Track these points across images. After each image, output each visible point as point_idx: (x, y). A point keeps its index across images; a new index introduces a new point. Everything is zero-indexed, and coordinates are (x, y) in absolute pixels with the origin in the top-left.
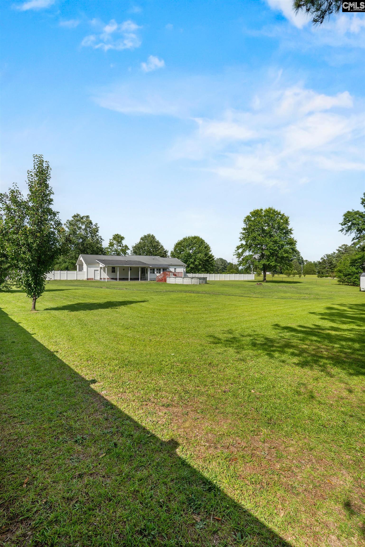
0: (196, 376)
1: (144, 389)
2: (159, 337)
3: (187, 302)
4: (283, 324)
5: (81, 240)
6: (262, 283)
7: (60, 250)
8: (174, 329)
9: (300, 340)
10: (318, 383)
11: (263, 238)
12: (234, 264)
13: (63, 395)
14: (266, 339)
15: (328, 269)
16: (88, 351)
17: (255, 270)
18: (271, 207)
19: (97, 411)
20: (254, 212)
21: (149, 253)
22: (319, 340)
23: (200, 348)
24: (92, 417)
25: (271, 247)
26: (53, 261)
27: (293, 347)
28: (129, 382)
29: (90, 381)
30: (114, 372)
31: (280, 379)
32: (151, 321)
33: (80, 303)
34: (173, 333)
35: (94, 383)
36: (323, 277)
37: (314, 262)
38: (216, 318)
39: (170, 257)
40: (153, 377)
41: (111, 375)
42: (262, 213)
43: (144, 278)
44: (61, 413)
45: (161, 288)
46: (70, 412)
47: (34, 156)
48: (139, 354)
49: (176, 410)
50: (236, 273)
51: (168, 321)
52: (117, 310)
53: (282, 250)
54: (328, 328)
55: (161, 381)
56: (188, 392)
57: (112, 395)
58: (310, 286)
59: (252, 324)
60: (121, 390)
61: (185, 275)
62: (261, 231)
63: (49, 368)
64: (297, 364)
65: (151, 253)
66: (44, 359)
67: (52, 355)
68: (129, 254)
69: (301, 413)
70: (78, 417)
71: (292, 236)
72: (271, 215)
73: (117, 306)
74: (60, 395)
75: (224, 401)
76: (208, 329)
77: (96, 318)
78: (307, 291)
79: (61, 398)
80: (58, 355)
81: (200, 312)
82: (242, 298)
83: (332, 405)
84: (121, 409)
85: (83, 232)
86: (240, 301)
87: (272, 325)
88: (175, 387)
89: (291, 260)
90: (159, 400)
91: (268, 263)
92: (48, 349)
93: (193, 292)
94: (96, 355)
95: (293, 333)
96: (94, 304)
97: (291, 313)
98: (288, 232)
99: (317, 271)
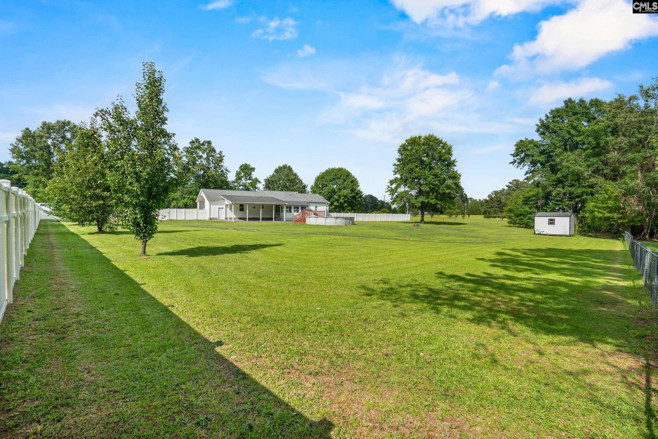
0: (349, 336)
1: (284, 353)
2: (300, 288)
3: (332, 245)
4: (448, 272)
5: (202, 172)
6: (420, 224)
7: (176, 180)
8: (317, 278)
9: (471, 291)
10: (501, 343)
11: (421, 171)
12: (386, 202)
13: (180, 361)
14: (430, 290)
15: (497, 209)
16: (212, 304)
17: (411, 209)
18: (431, 134)
19: (225, 381)
20: (411, 139)
21: (285, 188)
22: (494, 290)
23: (351, 301)
24: (218, 391)
25: (432, 182)
26: (167, 194)
27: (464, 299)
28: (265, 344)
29: (215, 343)
30: (246, 331)
31: (453, 339)
32: (290, 268)
33: (201, 247)
34: (317, 282)
35: (221, 345)
36: (490, 217)
37: (480, 200)
38: (368, 265)
39: (310, 193)
40: (296, 338)
41: (242, 335)
42: (421, 141)
43: (278, 218)
44: (177, 385)
45: (300, 229)
46: (189, 384)
47: (144, 64)
48: (276, 309)
49: (326, 379)
50: (389, 213)
51: (310, 268)
52: (247, 255)
53: (444, 186)
54: (502, 276)
55: (306, 343)
56: (341, 355)
57: (244, 361)
58: (476, 228)
59: (413, 272)
60: (256, 354)
61: (328, 215)
62: (419, 162)
63: (162, 327)
64: (472, 321)
65: (287, 188)
66: (156, 315)
67: (165, 310)
68: (261, 189)
69: (484, 381)
70: (200, 390)
71: (455, 168)
72: (431, 143)
73: (247, 250)
74: (176, 361)
75: (387, 367)
76: (360, 278)
77: (221, 265)
78: (472, 234)
79: (178, 365)
80: (174, 311)
81: (348, 258)
82: (397, 241)
83: (520, 371)
84: (257, 379)
85: (205, 162)
86: (395, 245)
87: (436, 273)
88: (324, 349)
89: (454, 198)
90: (304, 367)
91: (427, 200)
92: (160, 303)
93: (338, 234)
94: (222, 310)
95: (461, 283)
96: (219, 247)
97: (457, 259)
98: (451, 164)
99: (482, 210)
